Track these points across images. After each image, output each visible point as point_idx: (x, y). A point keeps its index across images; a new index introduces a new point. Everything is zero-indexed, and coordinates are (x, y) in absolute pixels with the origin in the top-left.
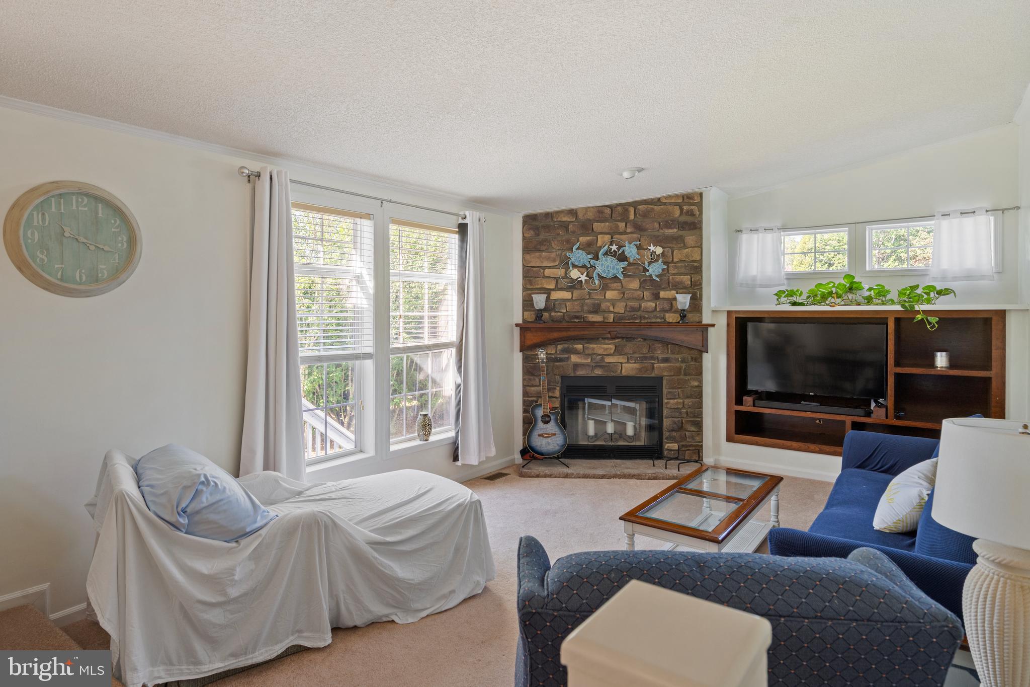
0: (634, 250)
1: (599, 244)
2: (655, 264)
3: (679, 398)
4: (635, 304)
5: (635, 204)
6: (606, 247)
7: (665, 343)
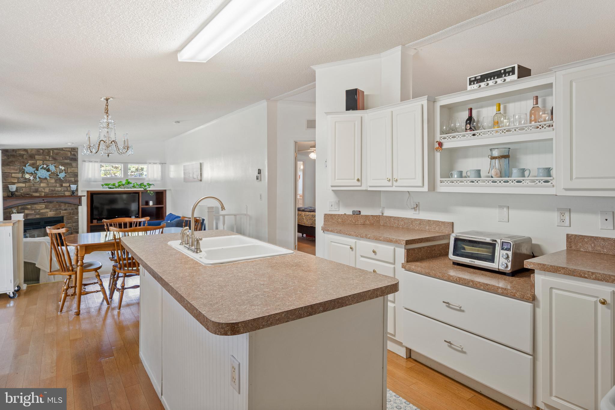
0: (54, 168)
1: (38, 164)
2: (62, 173)
3: (71, 223)
4: (53, 189)
5: (53, 149)
6: (42, 166)
7: (65, 203)
